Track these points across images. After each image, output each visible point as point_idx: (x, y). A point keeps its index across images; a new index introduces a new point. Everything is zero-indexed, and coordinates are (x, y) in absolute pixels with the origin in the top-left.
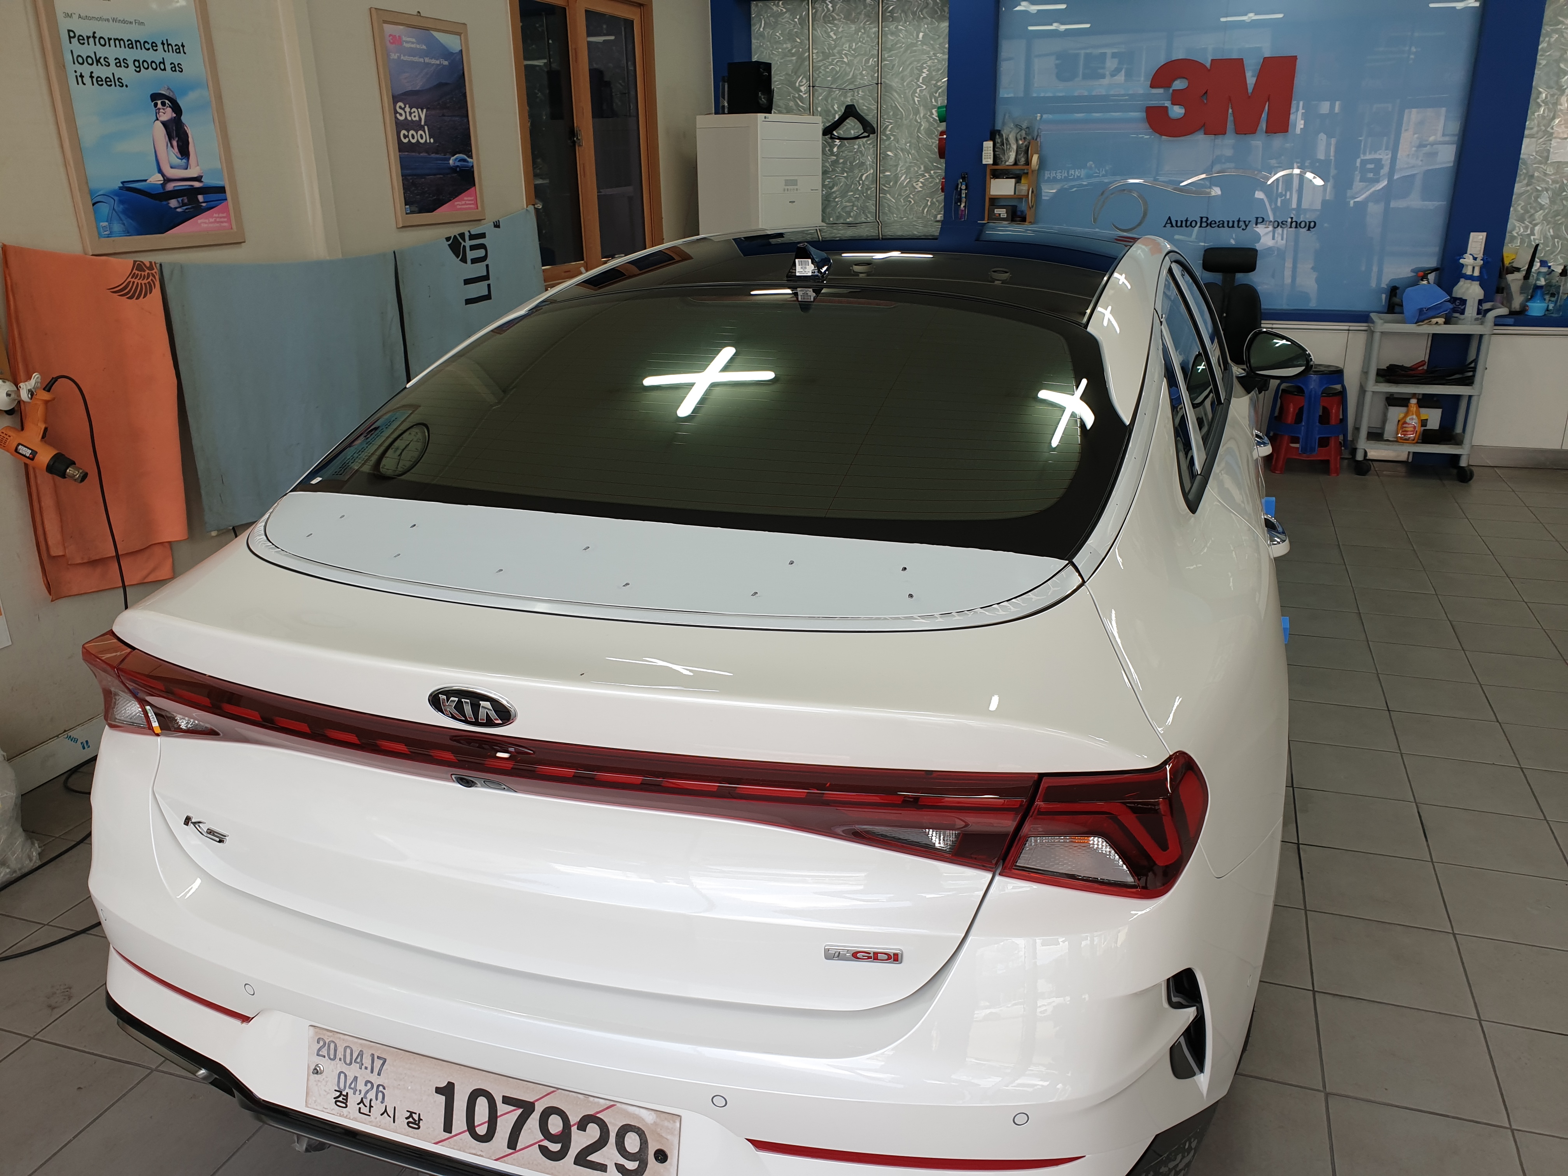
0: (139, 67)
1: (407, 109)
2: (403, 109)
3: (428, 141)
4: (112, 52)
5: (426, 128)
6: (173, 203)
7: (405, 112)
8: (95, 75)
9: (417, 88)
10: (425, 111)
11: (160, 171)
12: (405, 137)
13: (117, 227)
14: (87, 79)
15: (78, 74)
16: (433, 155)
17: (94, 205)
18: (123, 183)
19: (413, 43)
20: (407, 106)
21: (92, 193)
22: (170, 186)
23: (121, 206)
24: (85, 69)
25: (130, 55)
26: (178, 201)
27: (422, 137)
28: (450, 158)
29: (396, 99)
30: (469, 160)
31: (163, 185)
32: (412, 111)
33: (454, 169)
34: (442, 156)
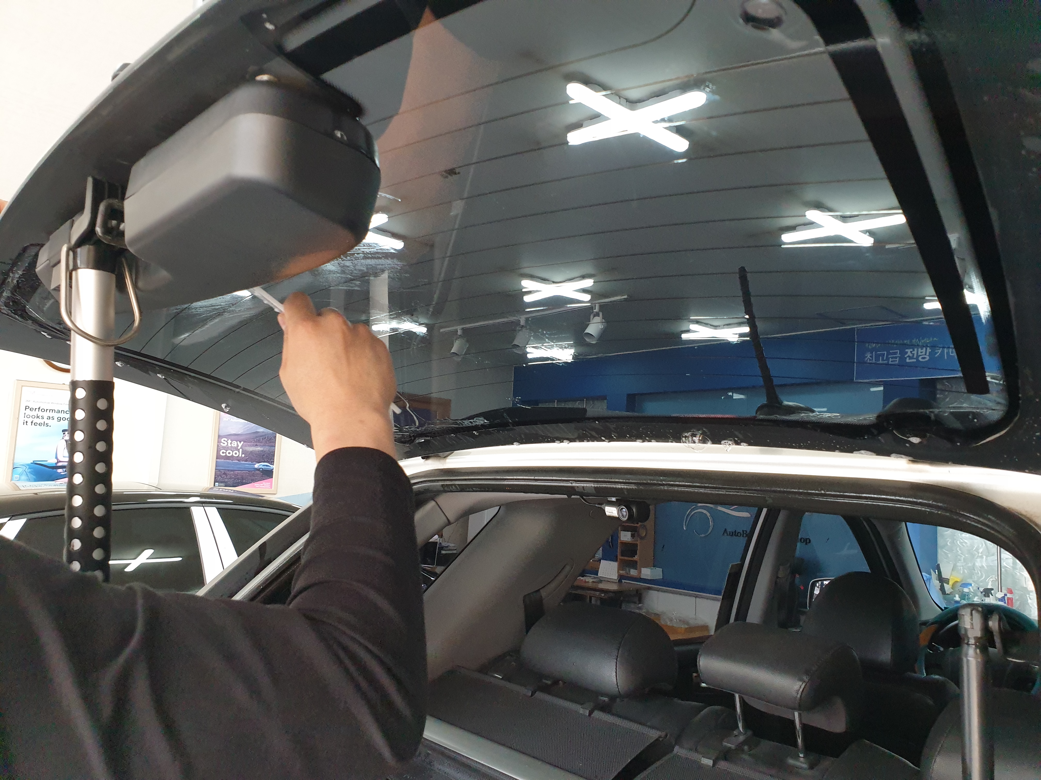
0: (60, 420)
2: (227, 441)
3: (240, 456)
4: (46, 414)
5: (241, 450)
8: (34, 422)
9: (239, 433)
10: (242, 443)
11: (56, 458)
12: (223, 453)
13: (24, 477)
14: (29, 423)
15: (25, 421)
16: (244, 462)
17: (14, 468)
18: (33, 461)
20: (230, 440)
21: (13, 464)
22: (60, 464)
23: (30, 470)
24: (30, 420)
25: (56, 415)
27: (236, 454)
28: (256, 464)
29: (220, 437)
30: (271, 466)
31: (56, 463)
32: (233, 442)
33: (258, 469)
34: (250, 463)
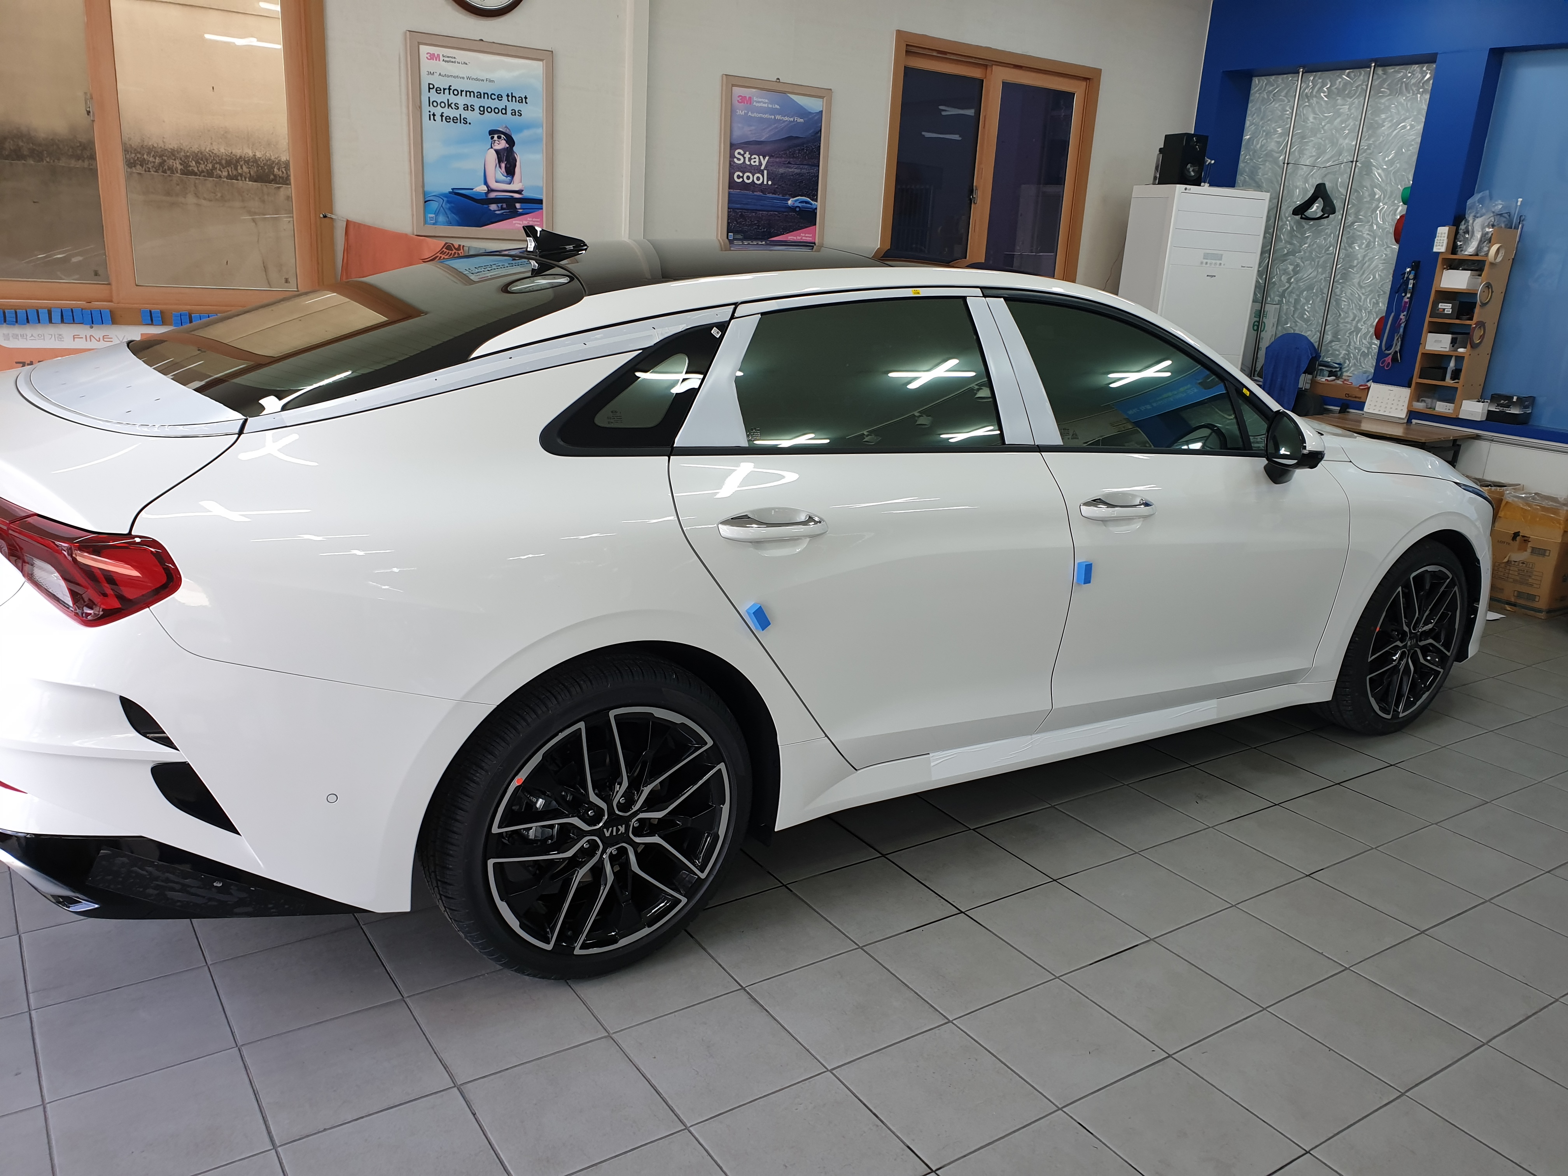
0: (484, 110)
1: (747, 155)
2: (743, 155)
3: (765, 183)
4: (461, 100)
5: (765, 172)
6: (493, 207)
7: (744, 158)
8: (445, 115)
9: (762, 139)
10: (767, 158)
11: (486, 183)
12: (739, 177)
13: (441, 218)
14: (438, 118)
15: (432, 113)
16: (770, 195)
17: (425, 202)
18: (453, 189)
19: (765, 103)
20: (747, 153)
21: (425, 194)
22: (493, 195)
23: (448, 205)
24: (438, 111)
25: (477, 103)
26: (498, 206)
27: (758, 179)
28: (789, 199)
29: (733, 147)
30: (813, 202)
31: (487, 194)
32: (753, 157)
33: (793, 209)
34: (780, 196)
